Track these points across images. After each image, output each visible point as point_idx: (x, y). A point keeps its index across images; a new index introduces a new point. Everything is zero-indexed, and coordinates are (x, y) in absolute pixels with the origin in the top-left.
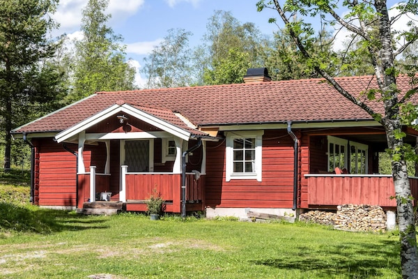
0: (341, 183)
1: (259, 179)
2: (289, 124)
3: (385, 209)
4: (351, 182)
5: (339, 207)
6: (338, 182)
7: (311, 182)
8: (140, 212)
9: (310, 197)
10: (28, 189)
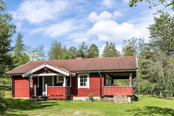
0: (114, 88)
1: (89, 88)
2: (99, 71)
3: (128, 96)
4: (117, 88)
5: (114, 96)
6: (113, 88)
7: (105, 89)
8: (52, 99)
9: (105, 93)
10: (11, 92)
